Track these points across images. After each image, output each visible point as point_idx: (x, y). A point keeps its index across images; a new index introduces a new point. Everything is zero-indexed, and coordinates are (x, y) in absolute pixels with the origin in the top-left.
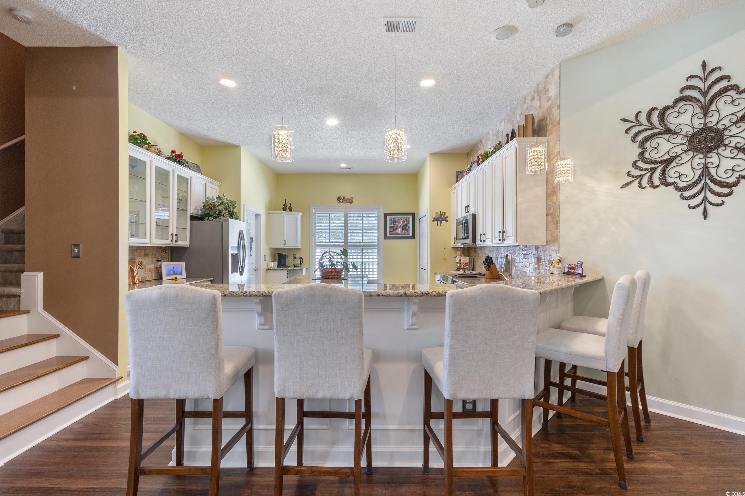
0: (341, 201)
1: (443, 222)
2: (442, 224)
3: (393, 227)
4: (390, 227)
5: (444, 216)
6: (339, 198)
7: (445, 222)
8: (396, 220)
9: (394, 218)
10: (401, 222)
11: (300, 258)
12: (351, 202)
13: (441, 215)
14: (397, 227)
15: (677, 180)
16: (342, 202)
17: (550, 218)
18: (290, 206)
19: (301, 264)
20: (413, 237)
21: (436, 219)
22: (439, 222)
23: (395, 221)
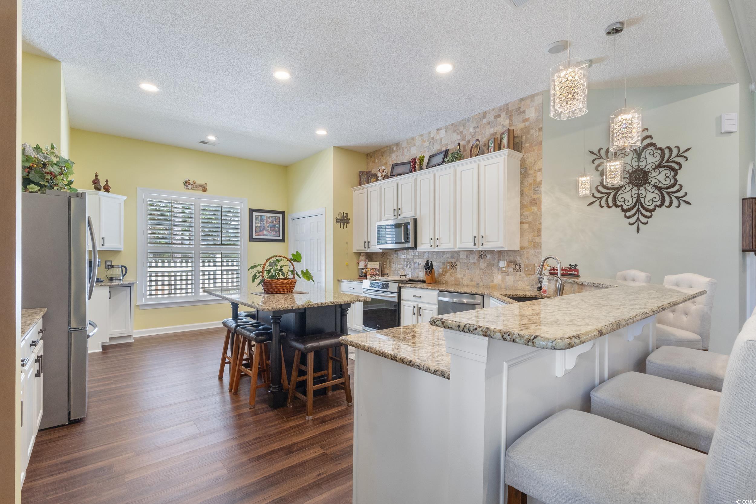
0: (190, 186)
1: (345, 224)
2: (345, 226)
3: (260, 227)
4: (256, 227)
5: (347, 217)
6: (187, 183)
7: (348, 225)
8: (265, 218)
9: (261, 216)
10: (270, 221)
11: (122, 266)
12: (205, 190)
13: (343, 216)
14: (264, 227)
15: (623, 204)
16: (191, 189)
17: (526, 226)
18: (107, 185)
19: (124, 275)
20: (283, 240)
21: (339, 221)
22: (342, 223)
23: (262, 220)
